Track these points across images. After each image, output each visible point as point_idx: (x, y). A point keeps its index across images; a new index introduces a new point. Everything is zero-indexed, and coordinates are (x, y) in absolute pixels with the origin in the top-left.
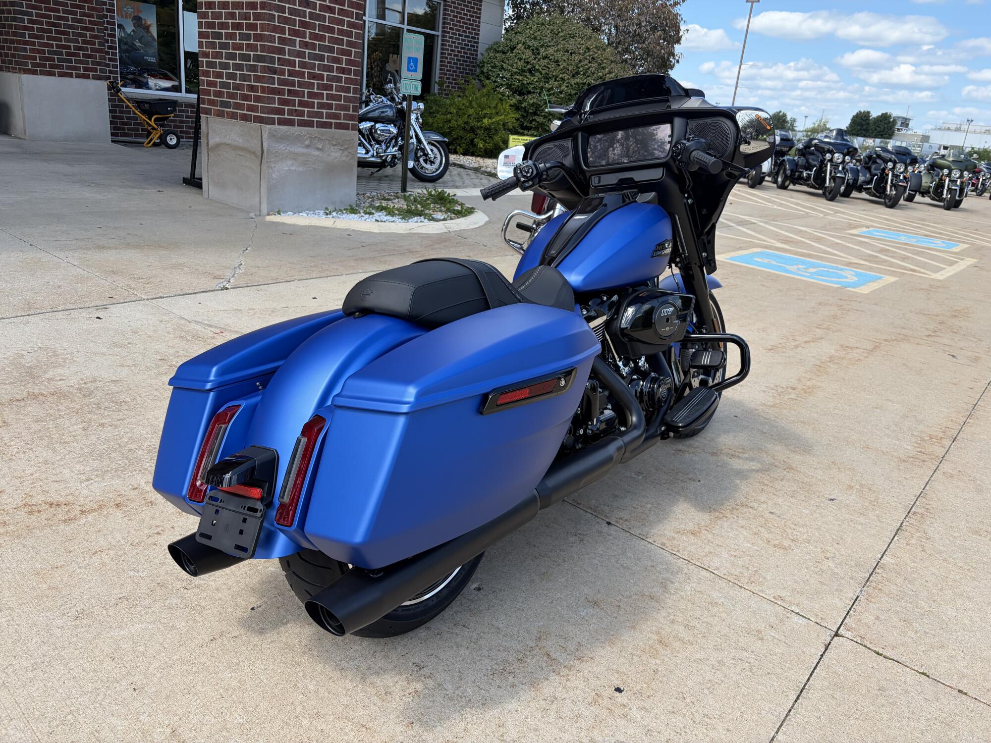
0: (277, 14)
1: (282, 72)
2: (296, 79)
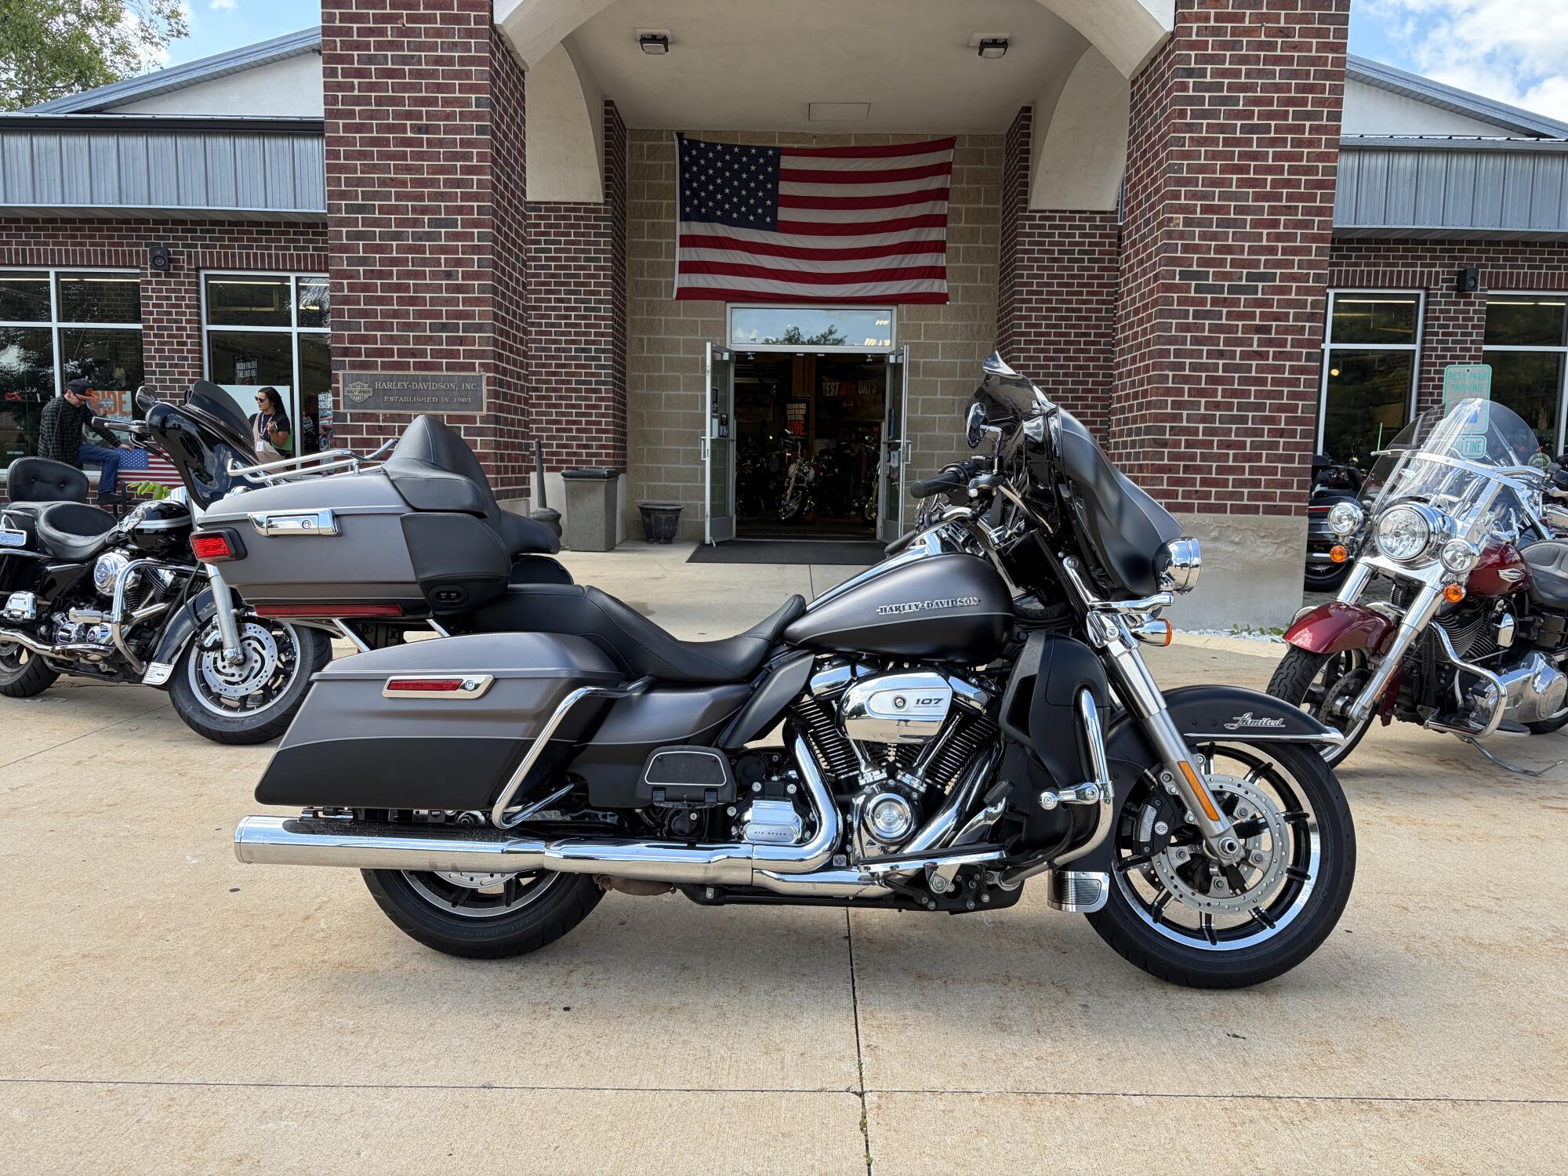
0: (1171, 374)
1: (1177, 444)
2: (1198, 451)
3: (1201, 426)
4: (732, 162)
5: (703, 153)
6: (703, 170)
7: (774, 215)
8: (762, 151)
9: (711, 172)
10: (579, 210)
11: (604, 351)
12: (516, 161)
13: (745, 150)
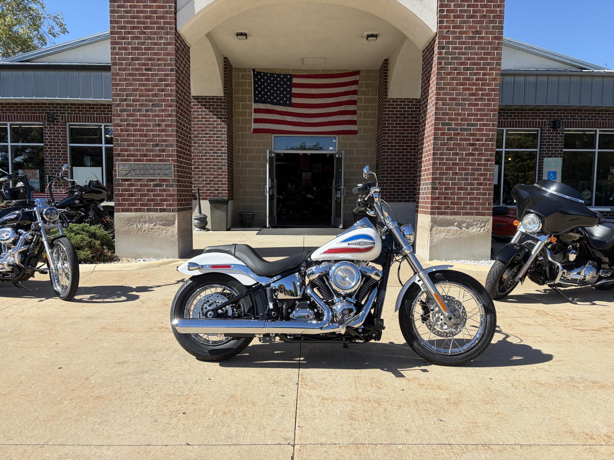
1: (441, 189)
2: (450, 191)
4: (274, 80)
5: (262, 77)
6: (262, 83)
7: (290, 100)
8: (285, 76)
9: (266, 84)
10: (214, 99)
11: (224, 153)
12: (186, 81)
13: (279, 75)
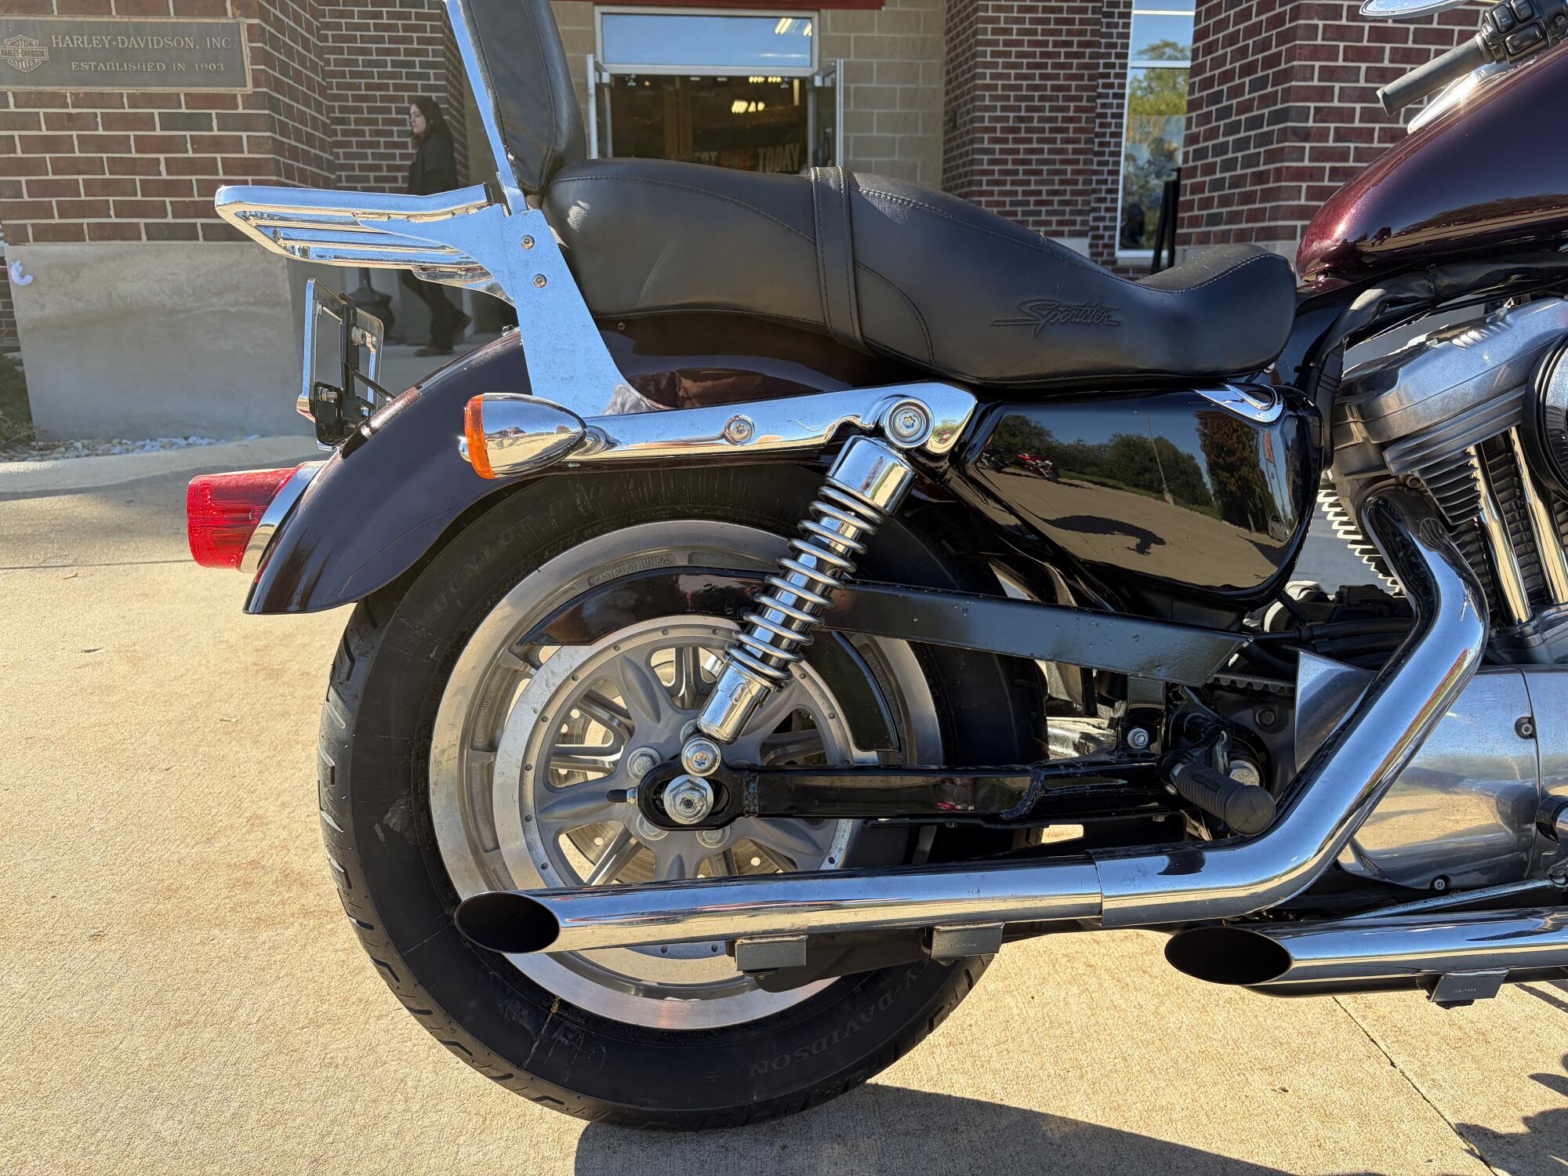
0: (1321, 23)
3: (1358, 106)
